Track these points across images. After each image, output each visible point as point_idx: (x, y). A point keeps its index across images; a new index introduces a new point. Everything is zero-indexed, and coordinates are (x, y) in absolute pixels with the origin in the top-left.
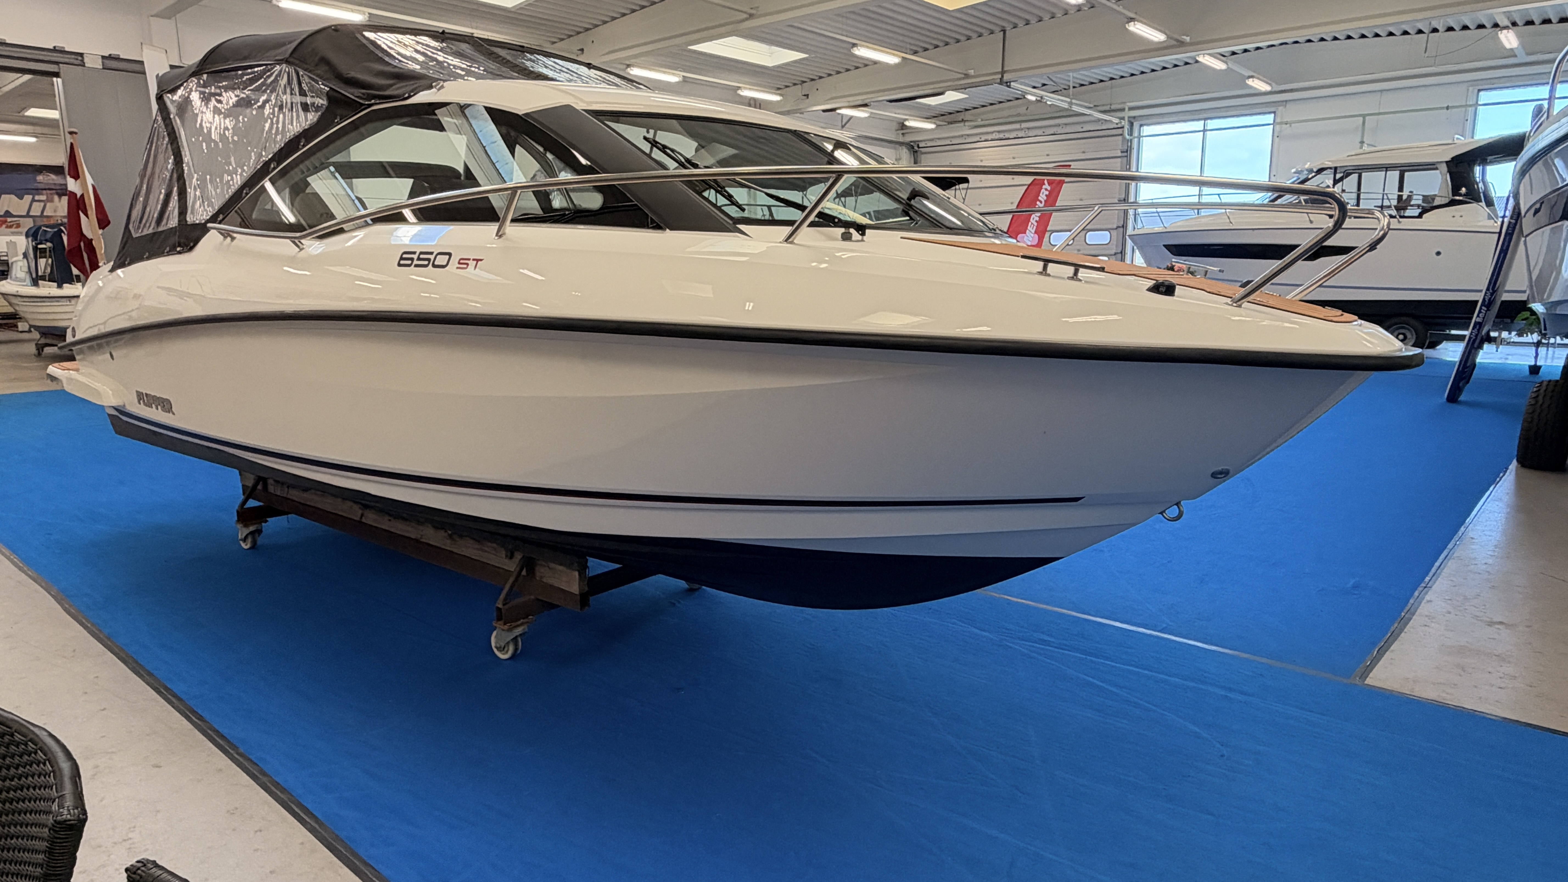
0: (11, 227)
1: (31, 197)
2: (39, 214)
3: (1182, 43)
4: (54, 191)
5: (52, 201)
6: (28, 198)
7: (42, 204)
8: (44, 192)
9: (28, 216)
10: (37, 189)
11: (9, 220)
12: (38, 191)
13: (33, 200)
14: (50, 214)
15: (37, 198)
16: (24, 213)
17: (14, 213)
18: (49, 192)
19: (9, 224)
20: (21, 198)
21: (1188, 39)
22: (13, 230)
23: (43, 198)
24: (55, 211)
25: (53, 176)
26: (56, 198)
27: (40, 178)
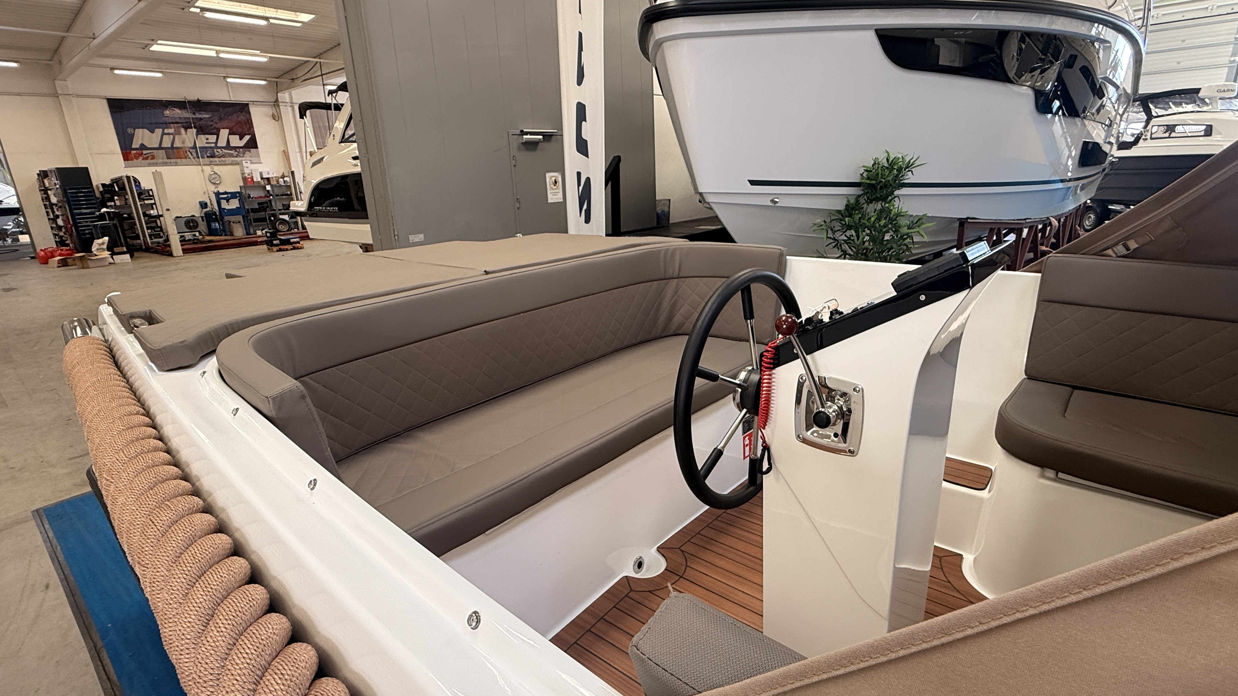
0: (147, 159)
1: (161, 130)
2: (170, 146)
4: (180, 125)
5: (179, 133)
6: (159, 131)
7: (172, 136)
8: (172, 125)
9: (160, 148)
10: (166, 123)
11: (145, 152)
12: (165, 125)
13: (163, 134)
14: (178, 146)
15: (166, 131)
16: (157, 146)
17: (149, 146)
18: (176, 125)
19: (145, 156)
20: (152, 132)
22: (148, 161)
23: (171, 131)
24: (183, 143)
25: (178, 111)
26: (183, 130)
27: (167, 112)
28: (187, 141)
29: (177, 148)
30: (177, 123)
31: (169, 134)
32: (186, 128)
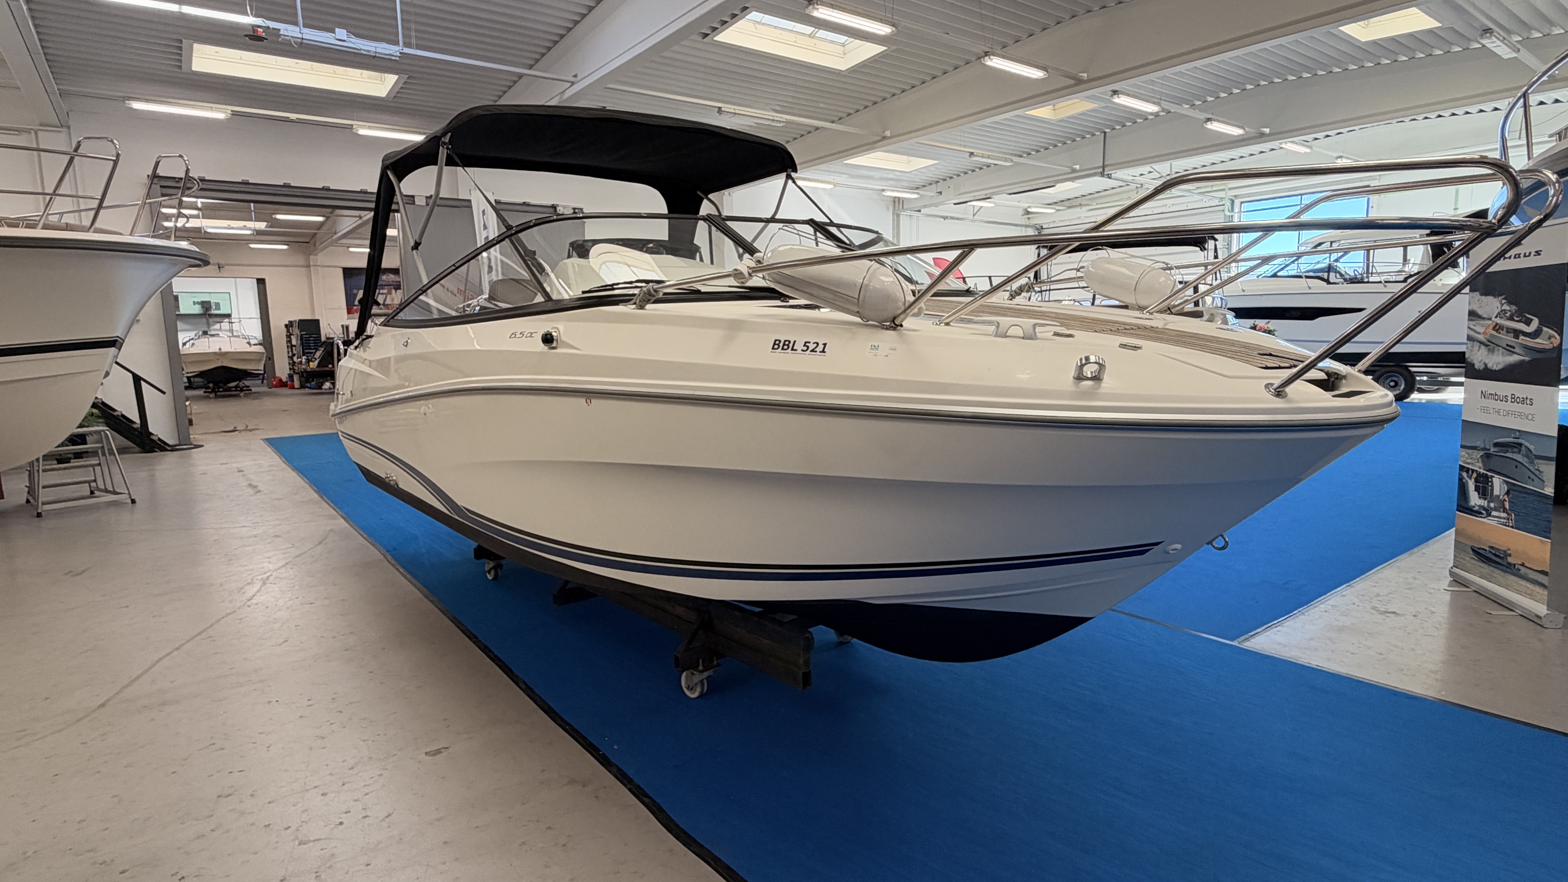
2: (382, 303)
3: (1263, 135)
5: (391, 293)
7: (384, 296)
15: (381, 292)
21: (1267, 130)
23: (385, 291)
24: (393, 300)
25: (392, 276)
26: (393, 291)
28: (396, 299)
29: (387, 305)
30: (390, 285)
31: (383, 294)
32: (396, 289)
